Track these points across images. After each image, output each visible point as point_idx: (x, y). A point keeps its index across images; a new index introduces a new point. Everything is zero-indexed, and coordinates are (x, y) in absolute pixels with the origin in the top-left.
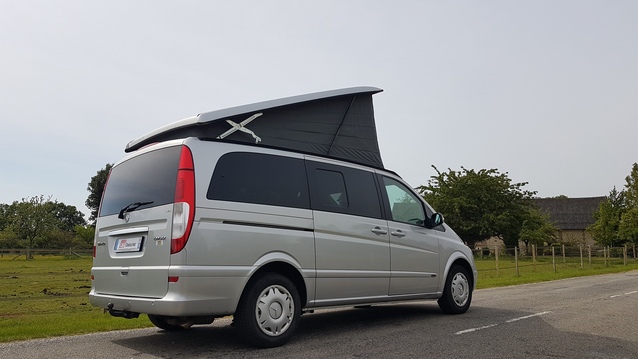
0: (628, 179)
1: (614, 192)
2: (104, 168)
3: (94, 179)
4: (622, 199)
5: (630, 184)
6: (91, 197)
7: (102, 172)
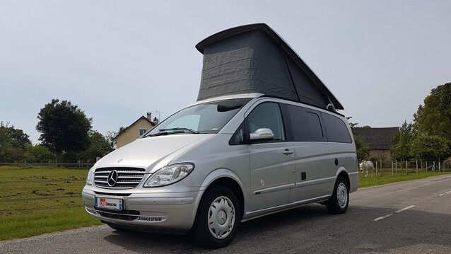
0: (415, 115)
1: (405, 124)
2: (51, 102)
3: (42, 110)
4: (410, 129)
5: (416, 119)
6: (40, 123)
7: (49, 105)
